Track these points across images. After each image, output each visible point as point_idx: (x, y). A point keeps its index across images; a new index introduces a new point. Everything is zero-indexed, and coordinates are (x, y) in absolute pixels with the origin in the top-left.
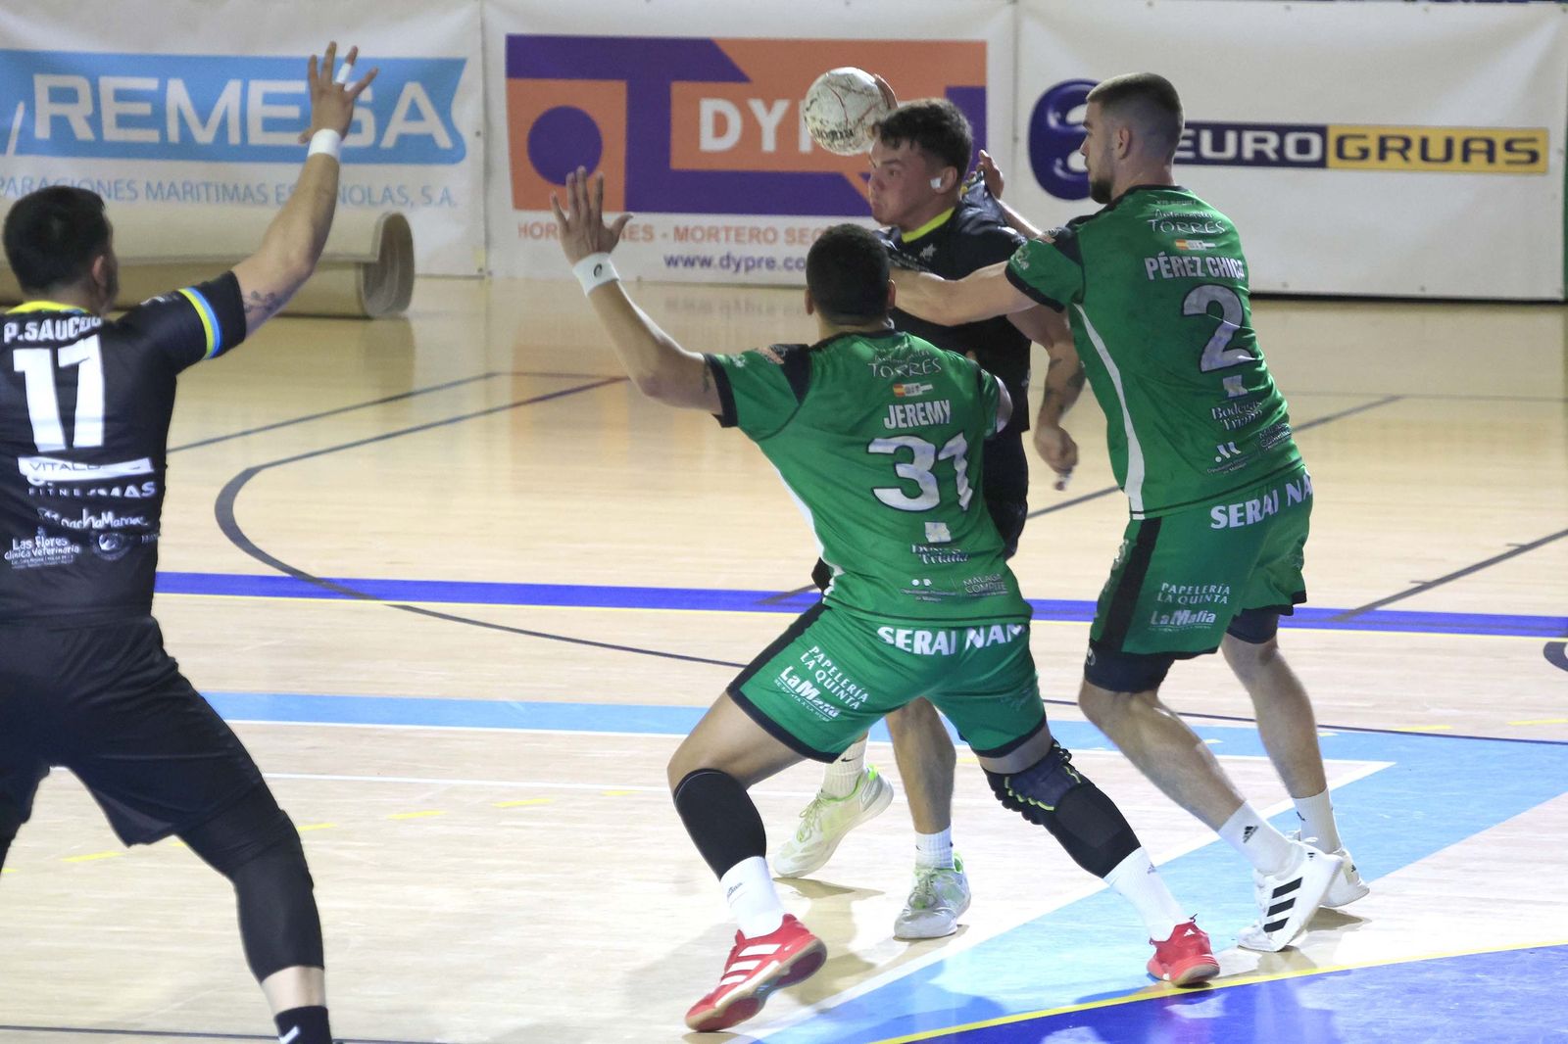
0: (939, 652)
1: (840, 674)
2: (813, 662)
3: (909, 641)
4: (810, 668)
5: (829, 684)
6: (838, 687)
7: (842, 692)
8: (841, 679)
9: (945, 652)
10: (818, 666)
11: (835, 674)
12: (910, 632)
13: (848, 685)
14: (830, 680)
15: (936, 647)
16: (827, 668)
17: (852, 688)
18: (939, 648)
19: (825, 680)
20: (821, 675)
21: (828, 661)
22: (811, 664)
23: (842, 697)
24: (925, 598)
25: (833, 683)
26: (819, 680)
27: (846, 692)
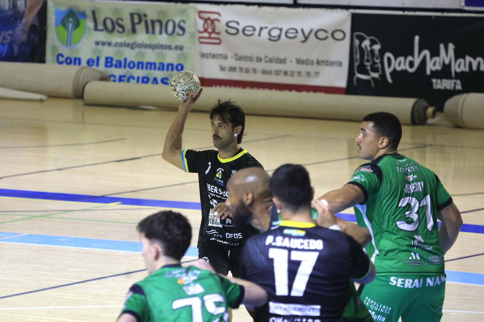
0: (415, 287)
1: (378, 304)
2: (368, 303)
3: (403, 283)
4: (368, 305)
5: (376, 308)
6: (379, 309)
7: (382, 310)
8: (379, 305)
9: (418, 286)
10: (370, 304)
11: (376, 304)
12: (404, 280)
13: (382, 307)
14: (375, 307)
15: (414, 285)
16: (373, 304)
17: (384, 307)
18: (415, 285)
19: (374, 308)
20: (372, 306)
21: (372, 301)
22: (368, 304)
23: (382, 311)
24: (414, 264)
25: (377, 308)
26: (372, 308)
27: (383, 309)
